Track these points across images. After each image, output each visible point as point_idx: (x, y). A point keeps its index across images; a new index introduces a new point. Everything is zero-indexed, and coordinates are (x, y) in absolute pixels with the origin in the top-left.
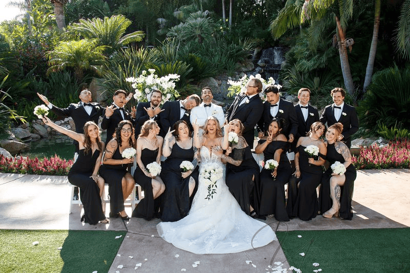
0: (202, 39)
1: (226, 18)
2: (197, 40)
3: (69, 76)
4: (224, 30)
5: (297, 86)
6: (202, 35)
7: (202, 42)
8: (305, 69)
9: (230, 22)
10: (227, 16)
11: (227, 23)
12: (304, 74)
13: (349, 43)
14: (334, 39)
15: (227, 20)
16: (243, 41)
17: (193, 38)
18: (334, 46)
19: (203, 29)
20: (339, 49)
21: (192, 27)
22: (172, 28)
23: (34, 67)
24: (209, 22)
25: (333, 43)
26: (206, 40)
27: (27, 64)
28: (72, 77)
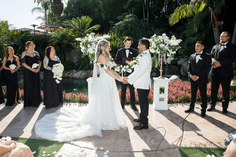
0: (132, 29)
1: (145, 18)
2: (129, 30)
3: (59, 49)
4: (144, 25)
5: (187, 52)
6: (132, 27)
7: (132, 30)
8: (192, 42)
9: (148, 20)
10: (146, 17)
11: (146, 21)
12: (191, 45)
13: (220, 24)
14: (210, 23)
15: (146, 19)
16: (155, 29)
17: (127, 28)
18: (210, 27)
19: (132, 23)
20: (213, 29)
21: (126, 22)
22: (116, 24)
23: (41, 44)
24: (135, 20)
25: (210, 25)
26: (134, 29)
27: (38, 43)
28: (60, 49)
